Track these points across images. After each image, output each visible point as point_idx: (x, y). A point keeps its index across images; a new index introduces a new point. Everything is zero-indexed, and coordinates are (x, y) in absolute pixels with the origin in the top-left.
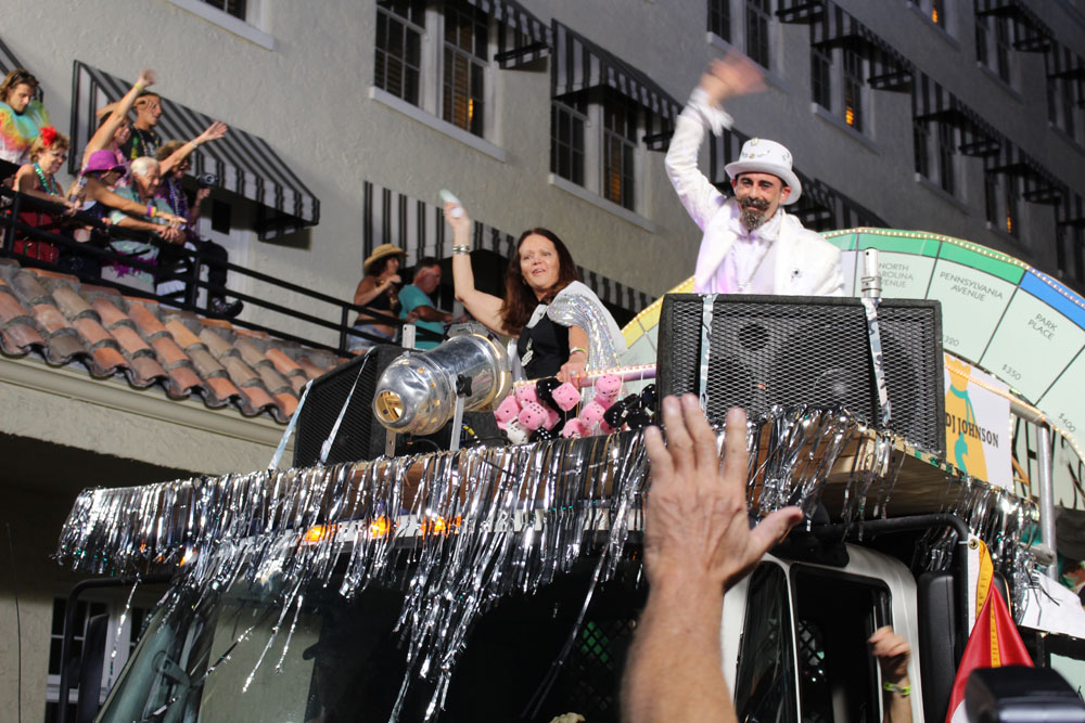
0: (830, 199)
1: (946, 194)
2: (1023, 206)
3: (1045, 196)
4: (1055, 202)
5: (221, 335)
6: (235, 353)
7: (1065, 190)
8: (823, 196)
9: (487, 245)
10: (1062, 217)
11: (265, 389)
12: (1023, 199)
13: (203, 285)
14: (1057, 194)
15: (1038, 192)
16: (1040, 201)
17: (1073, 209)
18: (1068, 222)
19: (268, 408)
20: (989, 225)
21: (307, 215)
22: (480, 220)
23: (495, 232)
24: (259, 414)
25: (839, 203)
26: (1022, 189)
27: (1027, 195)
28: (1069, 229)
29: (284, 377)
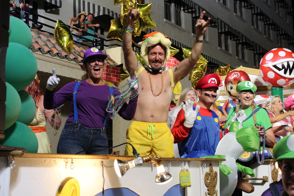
0: (195, 5)
1: (224, 6)
2: (243, 9)
3: (249, 7)
4: (251, 8)
5: (36, 33)
6: (39, 37)
7: (254, 6)
8: (193, 4)
9: (106, 13)
10: (253, 13)
11: (48, 47)
12: (243, 8)
13: (31, 20)
14: (252, 6)
15: (247, 6)
16: (248, 8)
17: (256, 10)
18: (255, 14)
19: (49, 52)
20: (235, 14)
21: (58, 5)
22: (104, 7)
23: (108, 10)
24: (46, 53)
25: (197, 7)
26: (243, 5)
27: (244, 7)
28: (255, 16)
29: (53, 44)
